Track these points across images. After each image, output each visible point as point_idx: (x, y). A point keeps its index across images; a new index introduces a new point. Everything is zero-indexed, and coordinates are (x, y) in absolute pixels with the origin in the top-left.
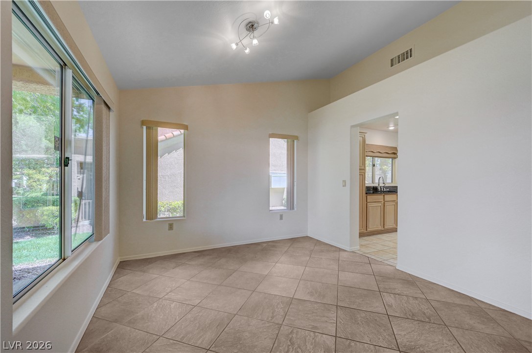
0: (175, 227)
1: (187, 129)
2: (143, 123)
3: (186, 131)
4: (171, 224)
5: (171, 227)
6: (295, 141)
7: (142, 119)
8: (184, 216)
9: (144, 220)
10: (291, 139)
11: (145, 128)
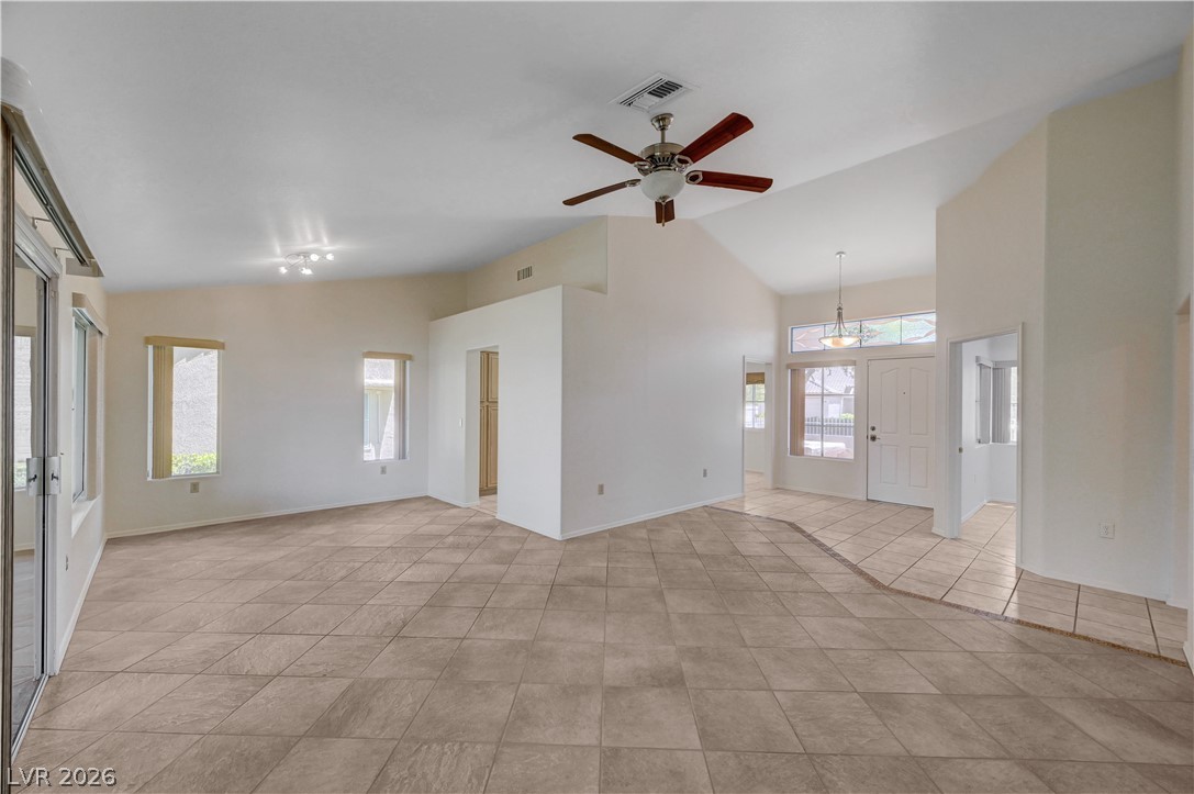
0: (201, 487)
1: (223, 348)
2: (148, 341)
3: (221, 351)
4: (195, 484)
5: (195, 488)
6: (408, 362)
7: (147, 335)
8: (218, 472)
9: (150, 479)
10: (403, 359)
11: (150, 348)
